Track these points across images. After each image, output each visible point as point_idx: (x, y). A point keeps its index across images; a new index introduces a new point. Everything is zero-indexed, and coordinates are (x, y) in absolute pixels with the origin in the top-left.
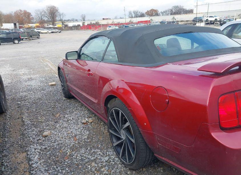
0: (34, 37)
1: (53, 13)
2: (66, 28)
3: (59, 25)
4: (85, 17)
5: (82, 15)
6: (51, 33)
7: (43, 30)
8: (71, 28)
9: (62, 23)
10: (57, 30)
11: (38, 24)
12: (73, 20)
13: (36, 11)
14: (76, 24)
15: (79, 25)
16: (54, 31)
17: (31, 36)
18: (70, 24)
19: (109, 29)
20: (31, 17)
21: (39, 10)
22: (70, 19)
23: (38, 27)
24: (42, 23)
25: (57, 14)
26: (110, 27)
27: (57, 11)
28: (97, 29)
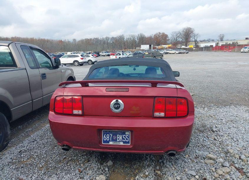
0: (158, 57)
1: (188, 34)
2: (198, 48)
3: (191, 46)
4: (223, 37)
5: (221, 35)
6: (178, 53)
7: (172, 51)
8: (201, 49)
9: (195, 44)
10: (185, 51)
11: (170, 45)
13: (172, 33)
14: (209, 44)
15: (212, 46)
16: (182, 51)
17: (155, 57)
18: (202, 45)
19: (243, 50)
20: (168, 38)
21: (175, 32)
22: (206, 39)
23: (169, 48)
24: (175, 45)
25: (191, 35)
26: (246, 48)
27: (192, 32)
28: (230, 51)
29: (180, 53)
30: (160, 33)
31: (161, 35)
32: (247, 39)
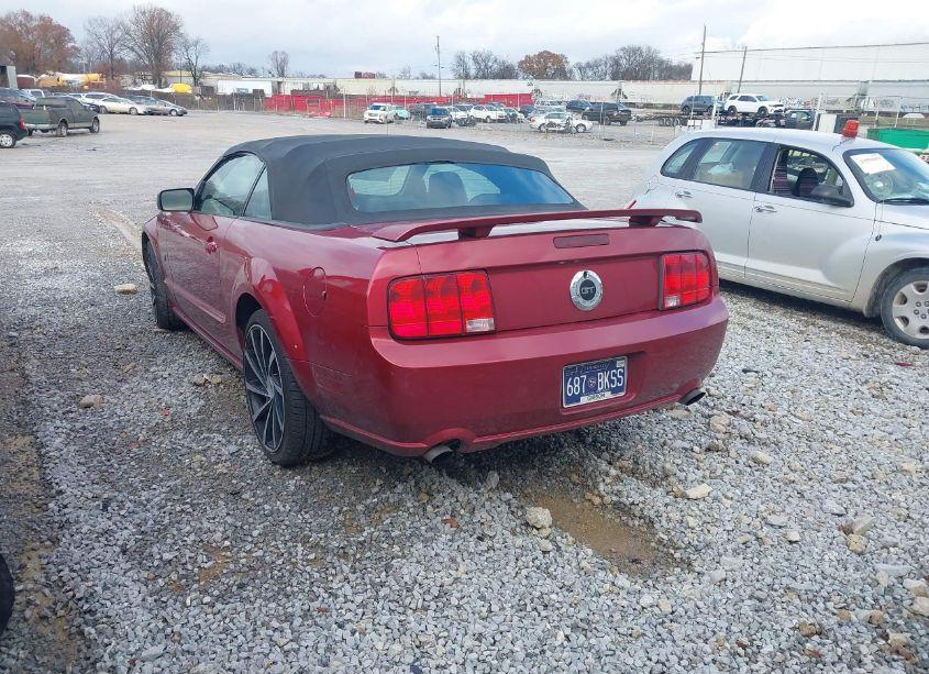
0: (76, 125)
1: (158, 37)
2: (208, 98)
3: (182, 86)
4: (285, 61)
5: (276, 52)
6: (145, 114)
7: (115, 101)
8: (228, 102)
9: (192, 79)
10: (170, 106)
11: (95, 77)
12: (238, 71)
13: (89, 22)
14: (249, 85)
15: (259, 93)
16: (158, 106)
17: (64, 122)
18: (226, 87)
19: (370, 115)
20: (70, 45)
21: (102, 22)
22: (227, 64)
23: (93, 86)
24: (111, 71)
25: (175, 41)
26: (377, 108)
27: (175, 28)
28: (328, 114)
29: (151, 113)
30: (27, 15)
31: (35, 23)
32: (358, 75)
